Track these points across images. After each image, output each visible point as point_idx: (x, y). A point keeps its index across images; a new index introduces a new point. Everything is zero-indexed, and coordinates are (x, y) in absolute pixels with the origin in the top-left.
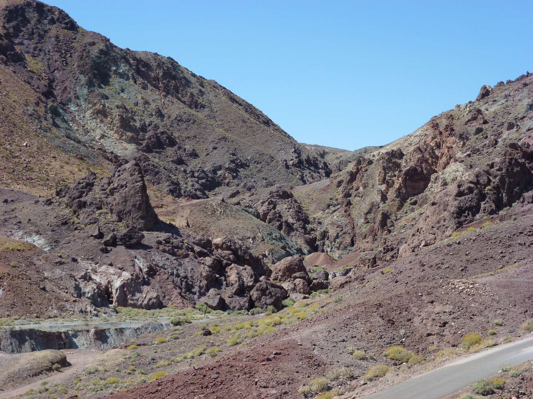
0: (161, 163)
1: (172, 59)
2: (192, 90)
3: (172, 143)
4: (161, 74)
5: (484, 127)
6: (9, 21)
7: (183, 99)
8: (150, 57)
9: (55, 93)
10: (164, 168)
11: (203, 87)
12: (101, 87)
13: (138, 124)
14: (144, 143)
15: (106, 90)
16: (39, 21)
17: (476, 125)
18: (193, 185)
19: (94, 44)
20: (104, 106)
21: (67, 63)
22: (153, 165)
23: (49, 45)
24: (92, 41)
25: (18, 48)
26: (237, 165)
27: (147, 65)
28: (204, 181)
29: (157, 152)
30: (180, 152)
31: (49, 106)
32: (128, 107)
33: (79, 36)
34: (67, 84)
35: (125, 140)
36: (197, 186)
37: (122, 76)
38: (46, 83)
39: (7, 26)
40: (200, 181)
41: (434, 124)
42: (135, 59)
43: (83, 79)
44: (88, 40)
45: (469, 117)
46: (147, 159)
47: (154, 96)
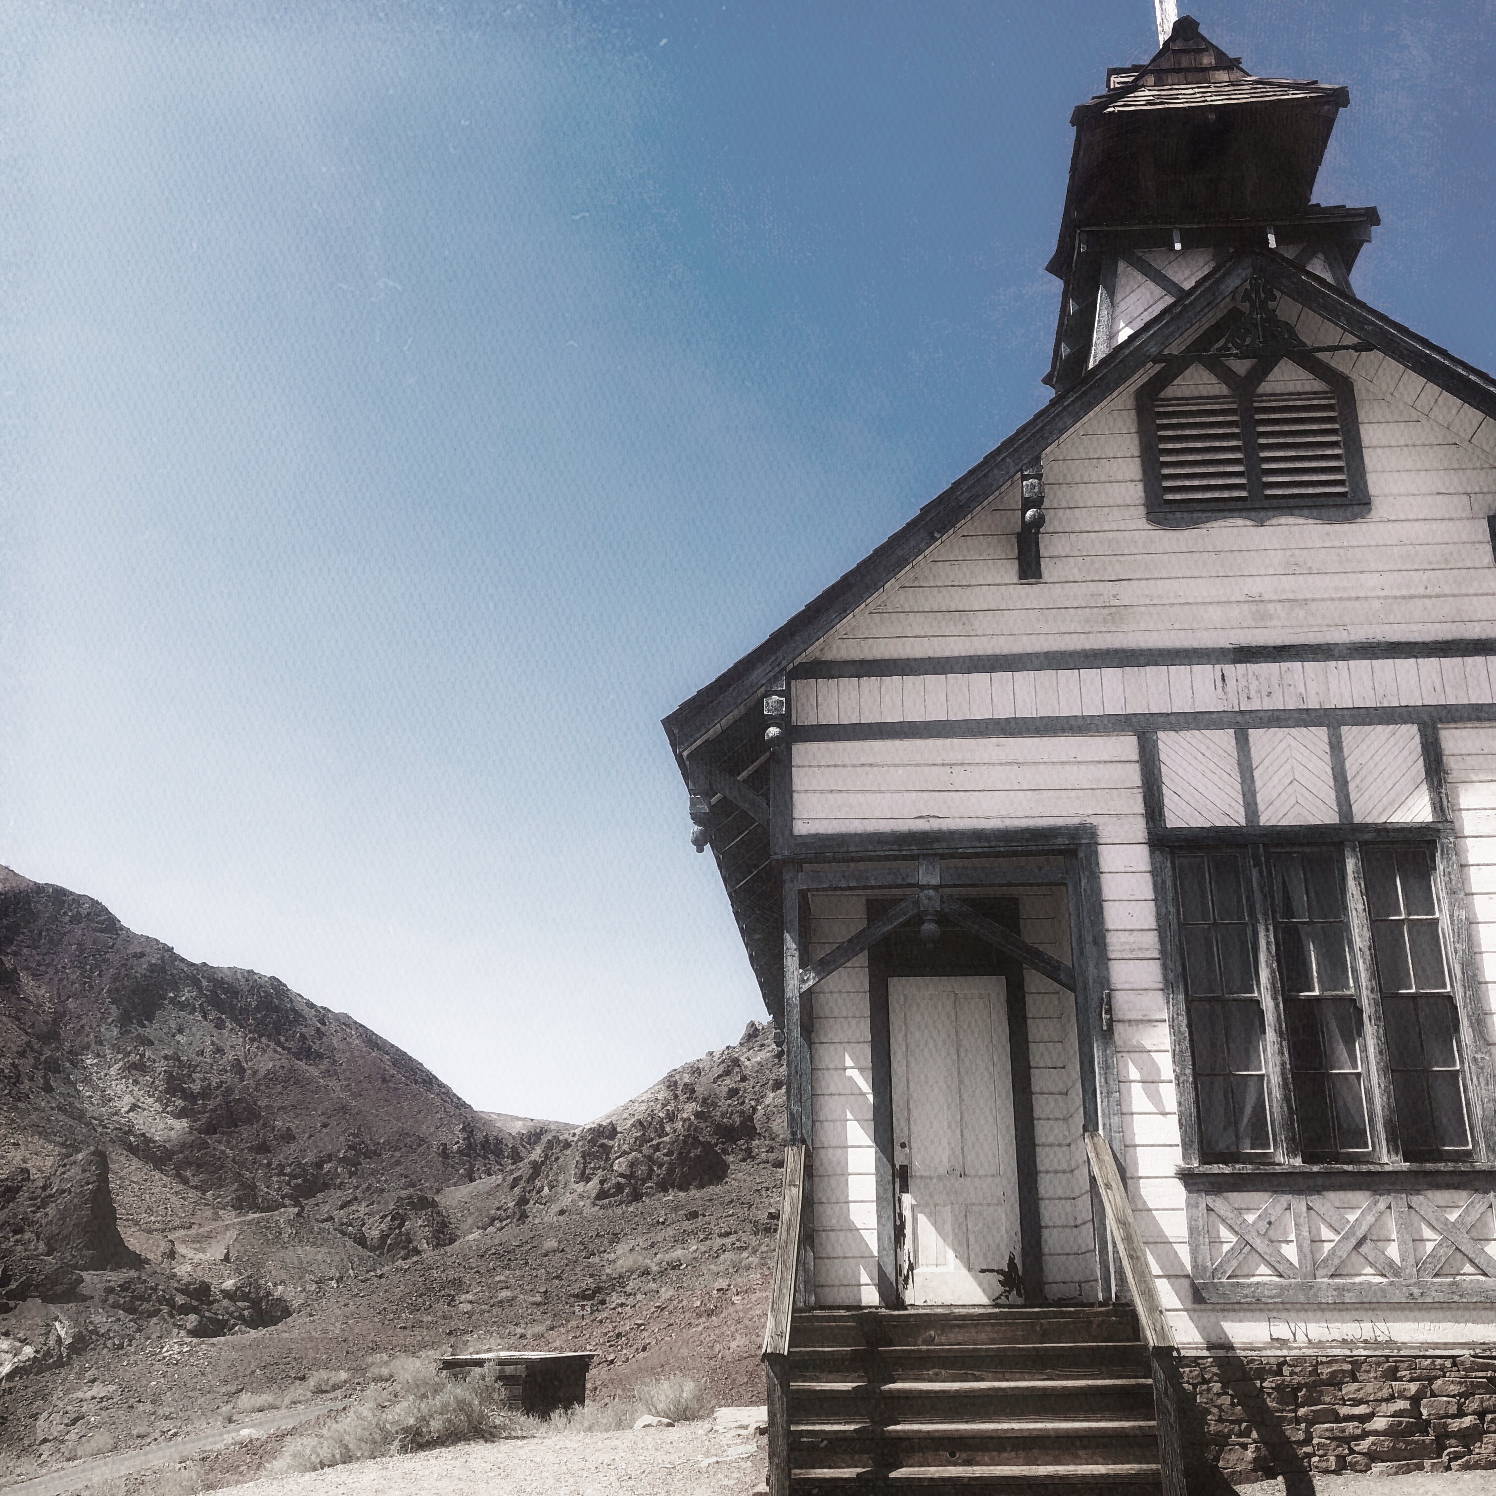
0: (229, 1152)
1: (277, 980)
2: (304, 1030)
4: (254, 1004)
5: (742, 1086)
7: (287, 1045)
8: (239, 976)
9: (63, 1035)
10: (234, 1160)
11: (324, 1024)
12: (144, 1026)
13: (196, 1087)
14: (204, 1118)
15: (151, 1031)
17: (729, 1083)
18: (280, 1189)
19: (142, 955)
20: (142, 1056)
21: (91, 987)
22: (214, 1156)
23: (65, 957)
24: (140, 950)
25: (9, 962)
26: (359, 1153)
27: (232, 990)
28: (300, 1181)
29: (224, 1133)
30: (265, 1132)
31: (43, 1058)
32: (184, 1058)
33: (119, 942)
34: (85, 1020)
35: (171, 1114)
36: (287, 1190)
37: (182, 1006)
38: (49, 1018)
40: (293, 1182)
42: (212, 979)
43: (115, 1012)
44: (134, 949)
45: (721, 1071)
46: (205, 1145)
47: (235, 1040)
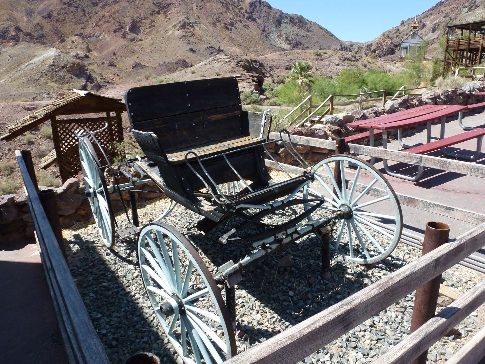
1: (301, 16)
2: (307, 26)
3: (301, 44)
4: (298, 21)
5: (399, 35)
6: (251, 7)
7: (305, 29)
8: (294, 15)
9: (266, 30)
11: (311, 24)
12: (279, 27)
13: (291, 39)
14: (293, 45)
15: (281, 28)
16: (260, 6)
17: (397, 34)
19: (277, 13)
20: (281, 33)
21: (269, 20)
23: (263, 15)
25: (254, 16)
27: (293, 19)
31: (264, 35)
32: (288, 33)
33: (272, 10)
34: (269, 27)
35: (287, 44)
37: (285, 23)
38: (262, 27)
41: (384, 35)
42: (290, 17)
43: (274, 25)
44: (275, 12)
45: (395, 32)
47: (296, 29)
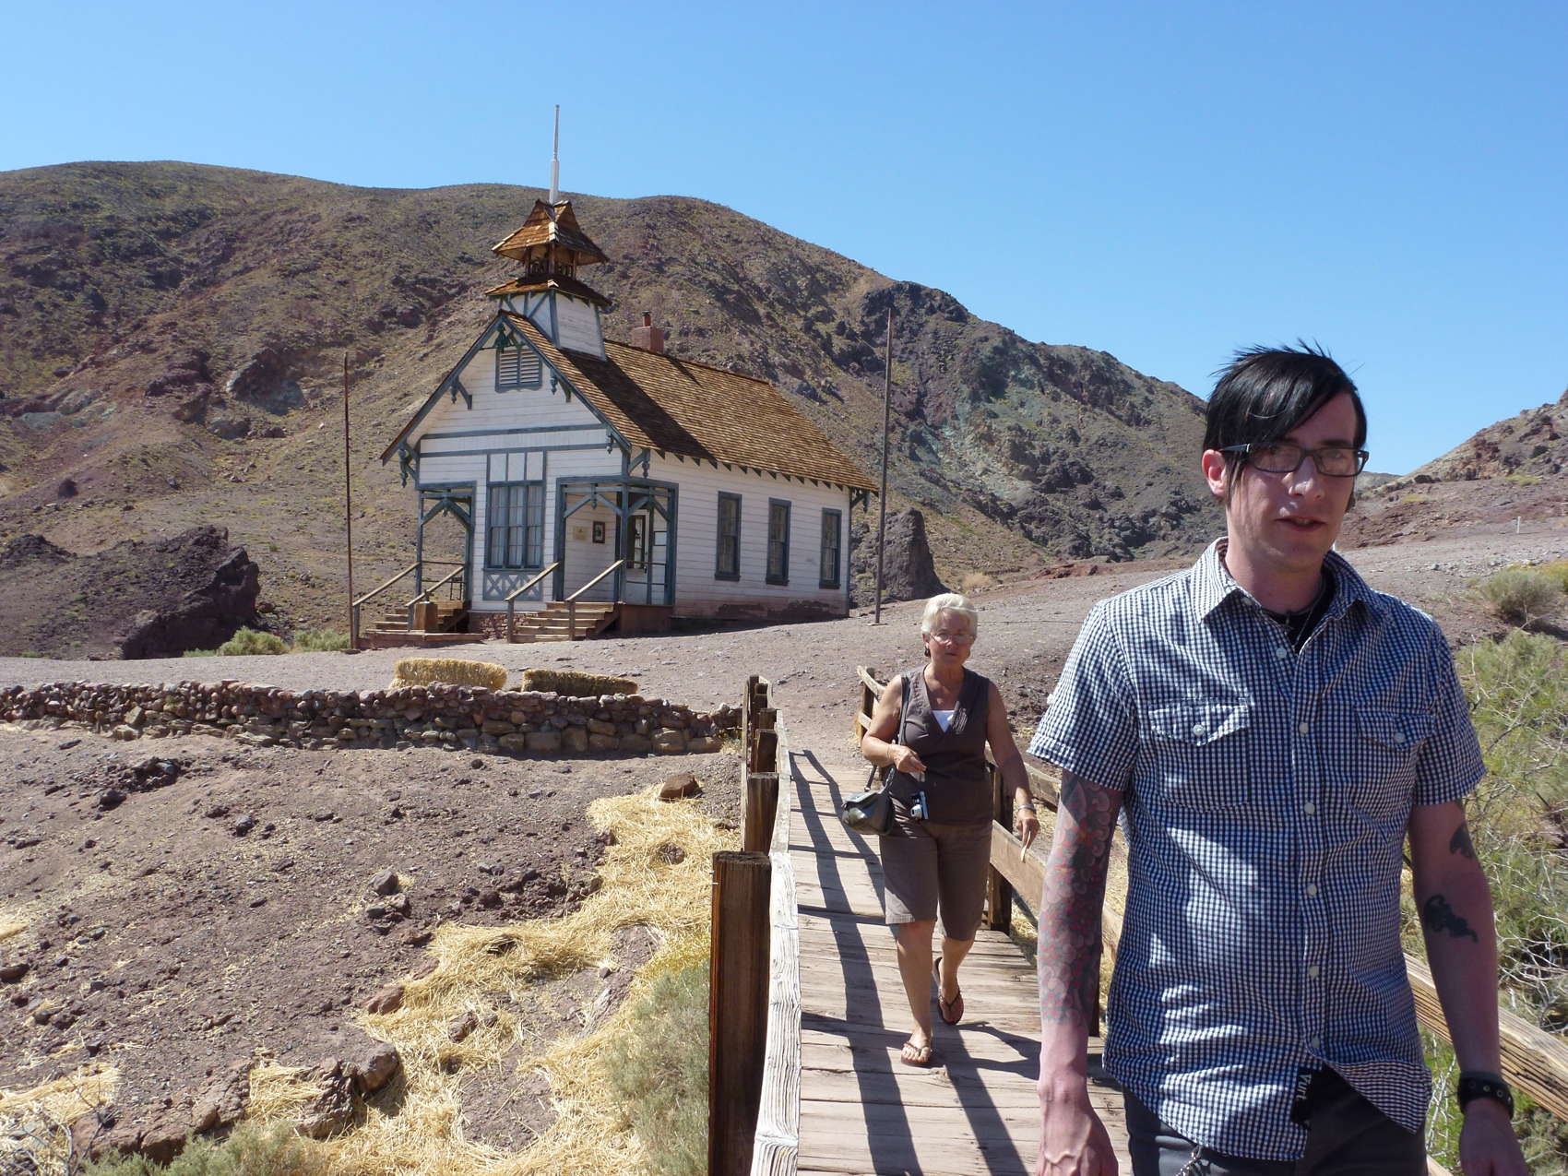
0: (1066, 508)
1: (1108, 355)
2: (1133, 399)
3: (1086, 477)
4: (1087, 378)
5: (1550, 444)
6: (869, 313)
7: (1118, 413)
8: (1074, 353)
9: (926, 411)
10: (1070, 515)
11: (1152, 393)
12: (990, 402)
13: (1037, 453)
14: (1044, 479)
15: (997, 406)
16: (912, 311)
17: (1536, 441)
18: (1110, 540)
19: (986, 339)
20: (990, 427)
21: (945, 369)
22: (1053, 512)
23: (924, 345)
24: (984, 335)
25: (878, 352)
26: (1180, 509)
27: (1067, 366)
28: (1128, 532)
29: (1062, 492)
30: (1097, 491)
31: (909, 432)
32: (1025, 428)
33: (967, 329)
34: (943, 398)
35: (1017, 476)
36: (1117, 540)
37: (1023, 383)
38: (913, 398)
39: (866, 320)
40: (1123, 534)
41: (1478, 442)
42: (1049, 358)
43: (966, 390)
44: (980, 334)
46: (1045, 502)
47: (1069, 410)
